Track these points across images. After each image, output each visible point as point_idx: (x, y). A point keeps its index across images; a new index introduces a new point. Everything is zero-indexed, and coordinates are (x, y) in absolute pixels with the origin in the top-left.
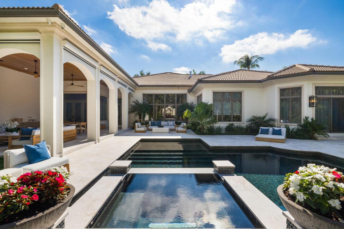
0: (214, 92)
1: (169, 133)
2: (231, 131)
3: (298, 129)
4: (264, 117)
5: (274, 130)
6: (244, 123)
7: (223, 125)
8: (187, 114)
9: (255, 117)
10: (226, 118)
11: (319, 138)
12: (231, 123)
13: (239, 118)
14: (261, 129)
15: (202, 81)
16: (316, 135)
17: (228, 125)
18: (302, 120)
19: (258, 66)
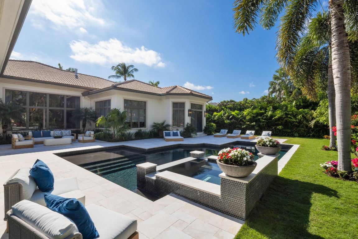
0: (125, 100)
1: (71, 145)
2: (140, 136)
3: (184, 131)
4: (163, 124)
5: (173, 133)
6: (148, 128)
7: (133, 131)
8: (100, 121)
9: (155, 123)
10: (135, 125)
11: (193, 137)
12: (139, 129)
13: (143, 124)
14: (165, 132)
15: (117, 87)
16: (192, 134)
17: (138, 131)
18: (185, 125)
19: (133, 76)
